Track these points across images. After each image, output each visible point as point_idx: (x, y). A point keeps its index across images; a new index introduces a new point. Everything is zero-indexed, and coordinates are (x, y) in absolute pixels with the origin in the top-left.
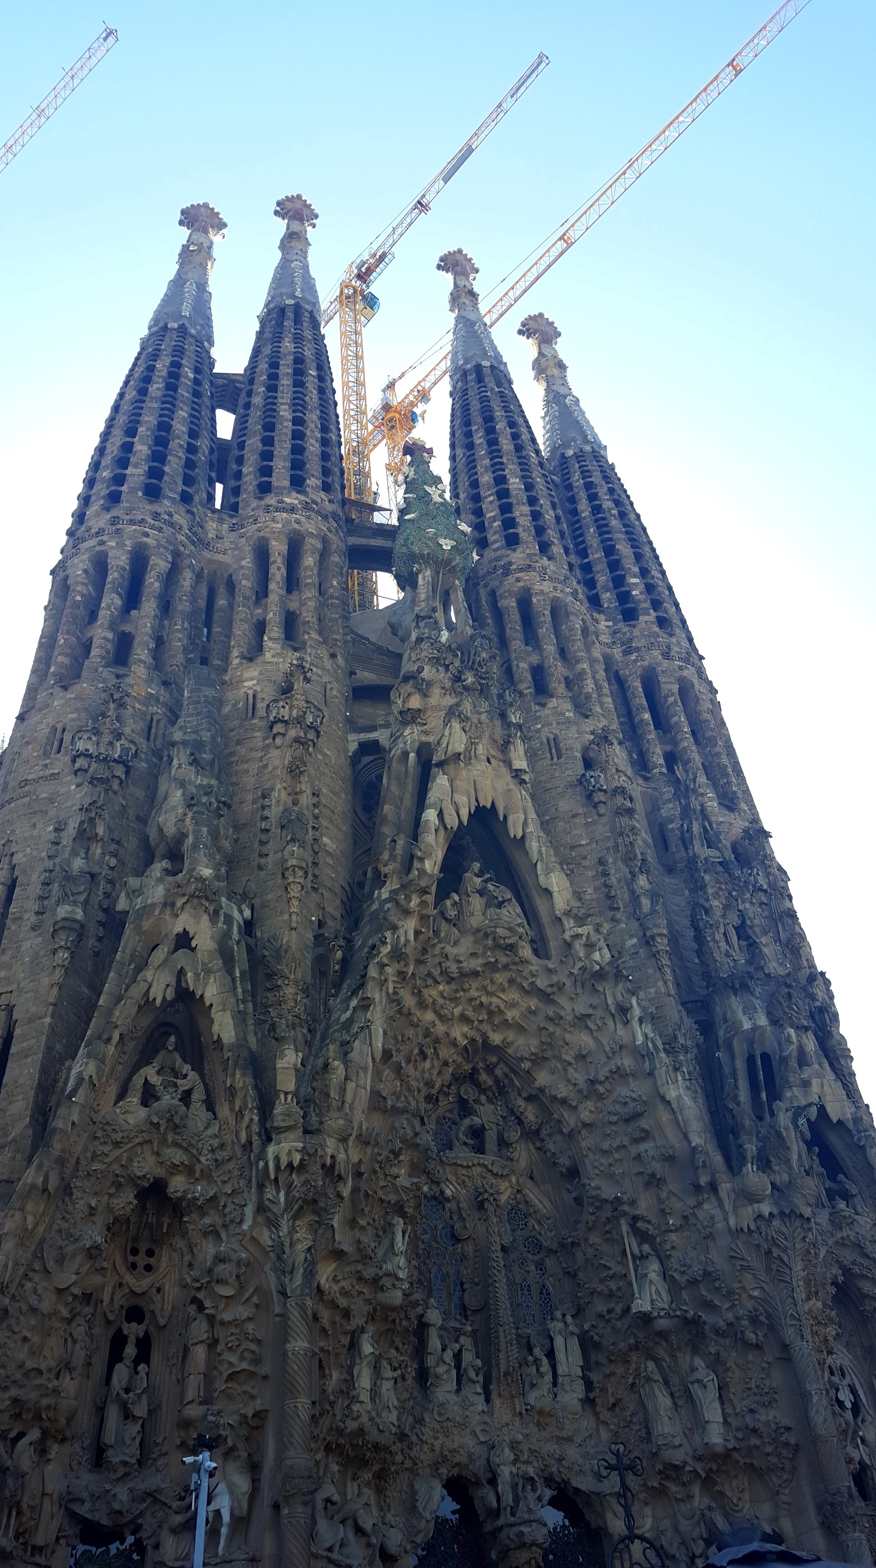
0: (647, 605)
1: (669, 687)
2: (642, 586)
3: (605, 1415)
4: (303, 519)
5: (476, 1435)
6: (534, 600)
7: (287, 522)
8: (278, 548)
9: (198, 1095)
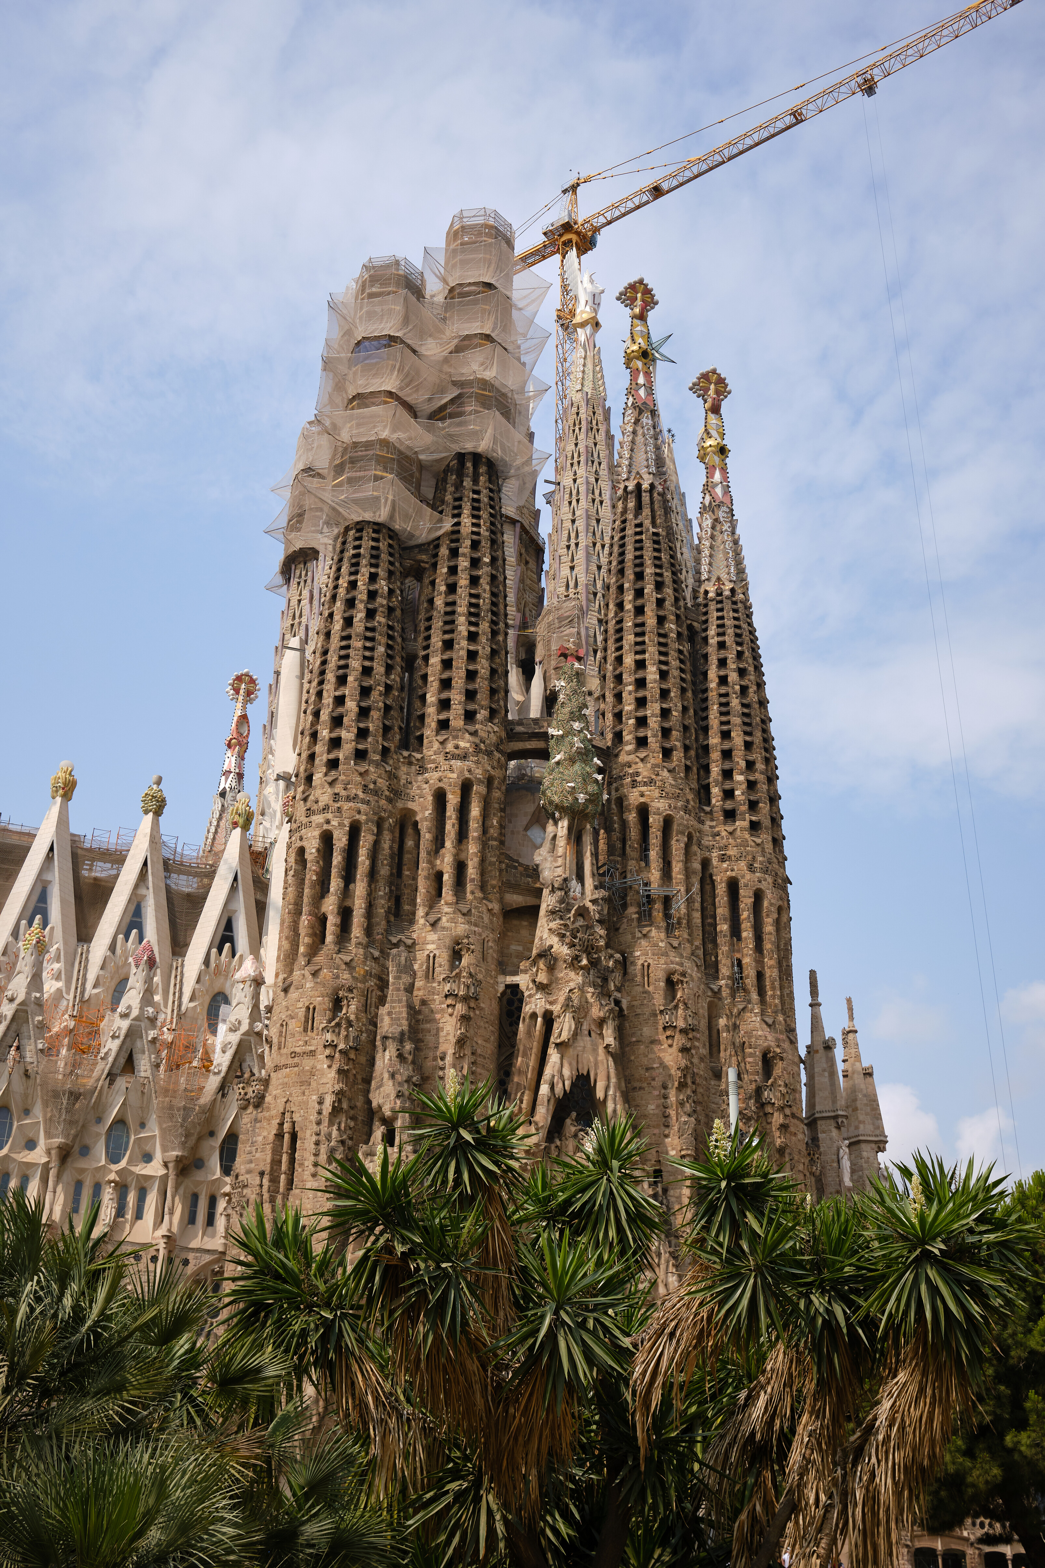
0: (744, 808)
1: (746, 901)
2: (744, 786)
4: (473, 766)
6: (651, 820)
7: (461, 772)
8: (453, 800)
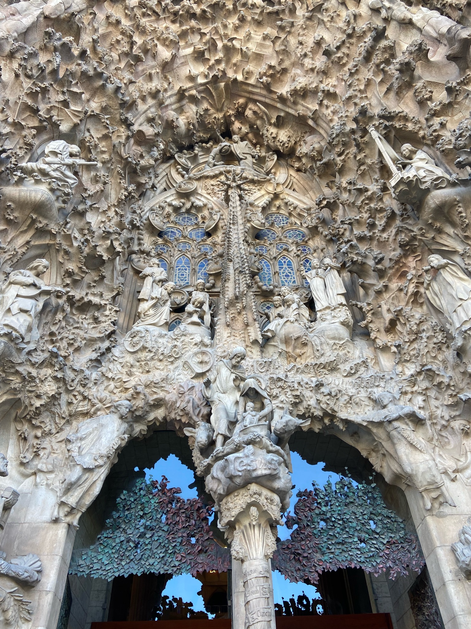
3: (383, 339)
5: (190, 368)
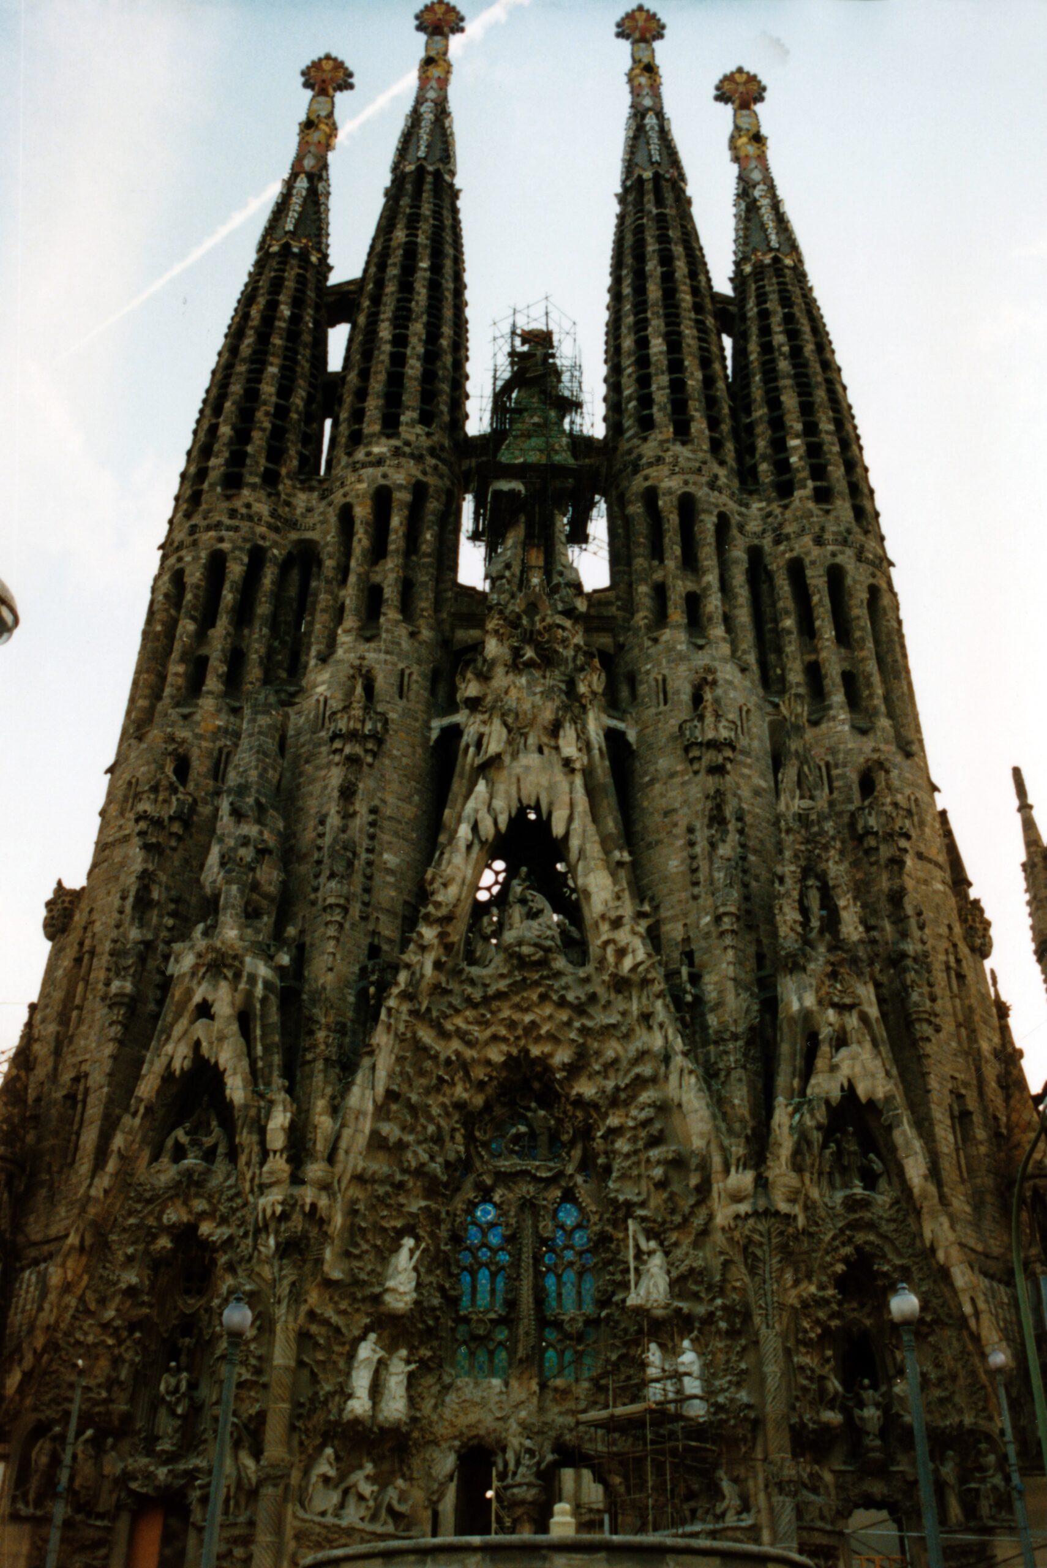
0: (804, 474)
2: (802, 450)
5: (493, 1412)
7: (374, 480)
8: (363, 514)
9: (221, 1150)
